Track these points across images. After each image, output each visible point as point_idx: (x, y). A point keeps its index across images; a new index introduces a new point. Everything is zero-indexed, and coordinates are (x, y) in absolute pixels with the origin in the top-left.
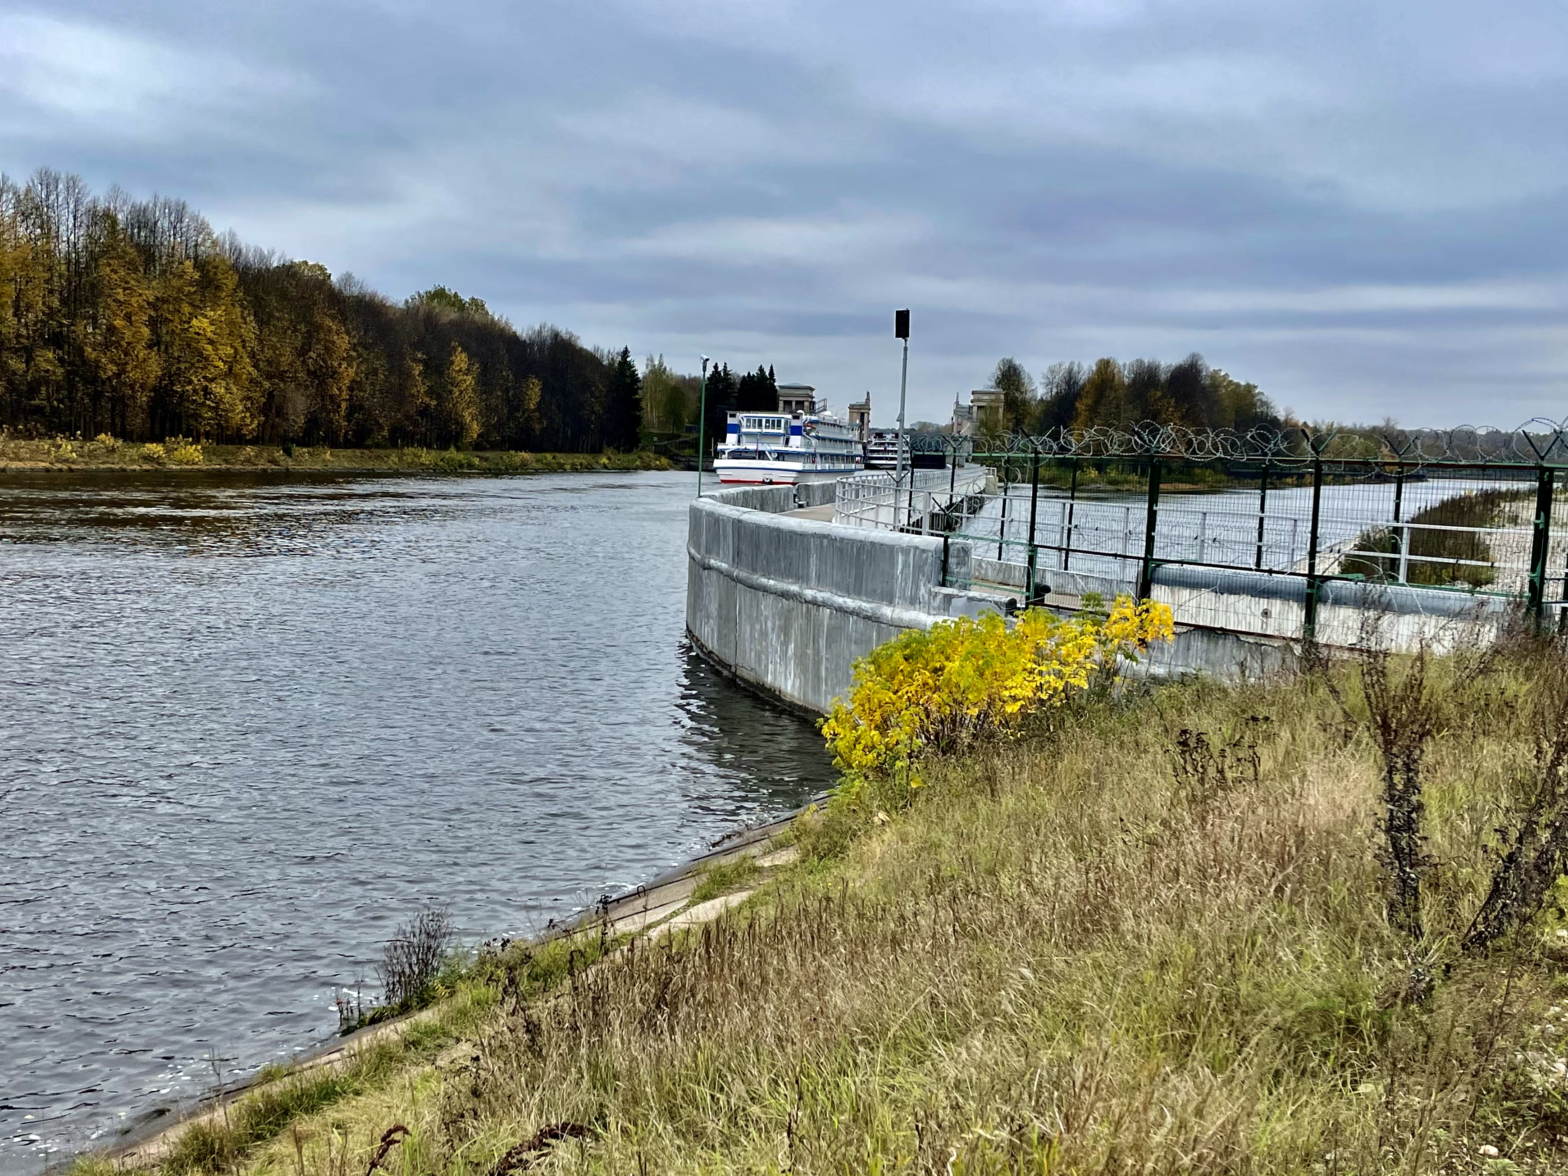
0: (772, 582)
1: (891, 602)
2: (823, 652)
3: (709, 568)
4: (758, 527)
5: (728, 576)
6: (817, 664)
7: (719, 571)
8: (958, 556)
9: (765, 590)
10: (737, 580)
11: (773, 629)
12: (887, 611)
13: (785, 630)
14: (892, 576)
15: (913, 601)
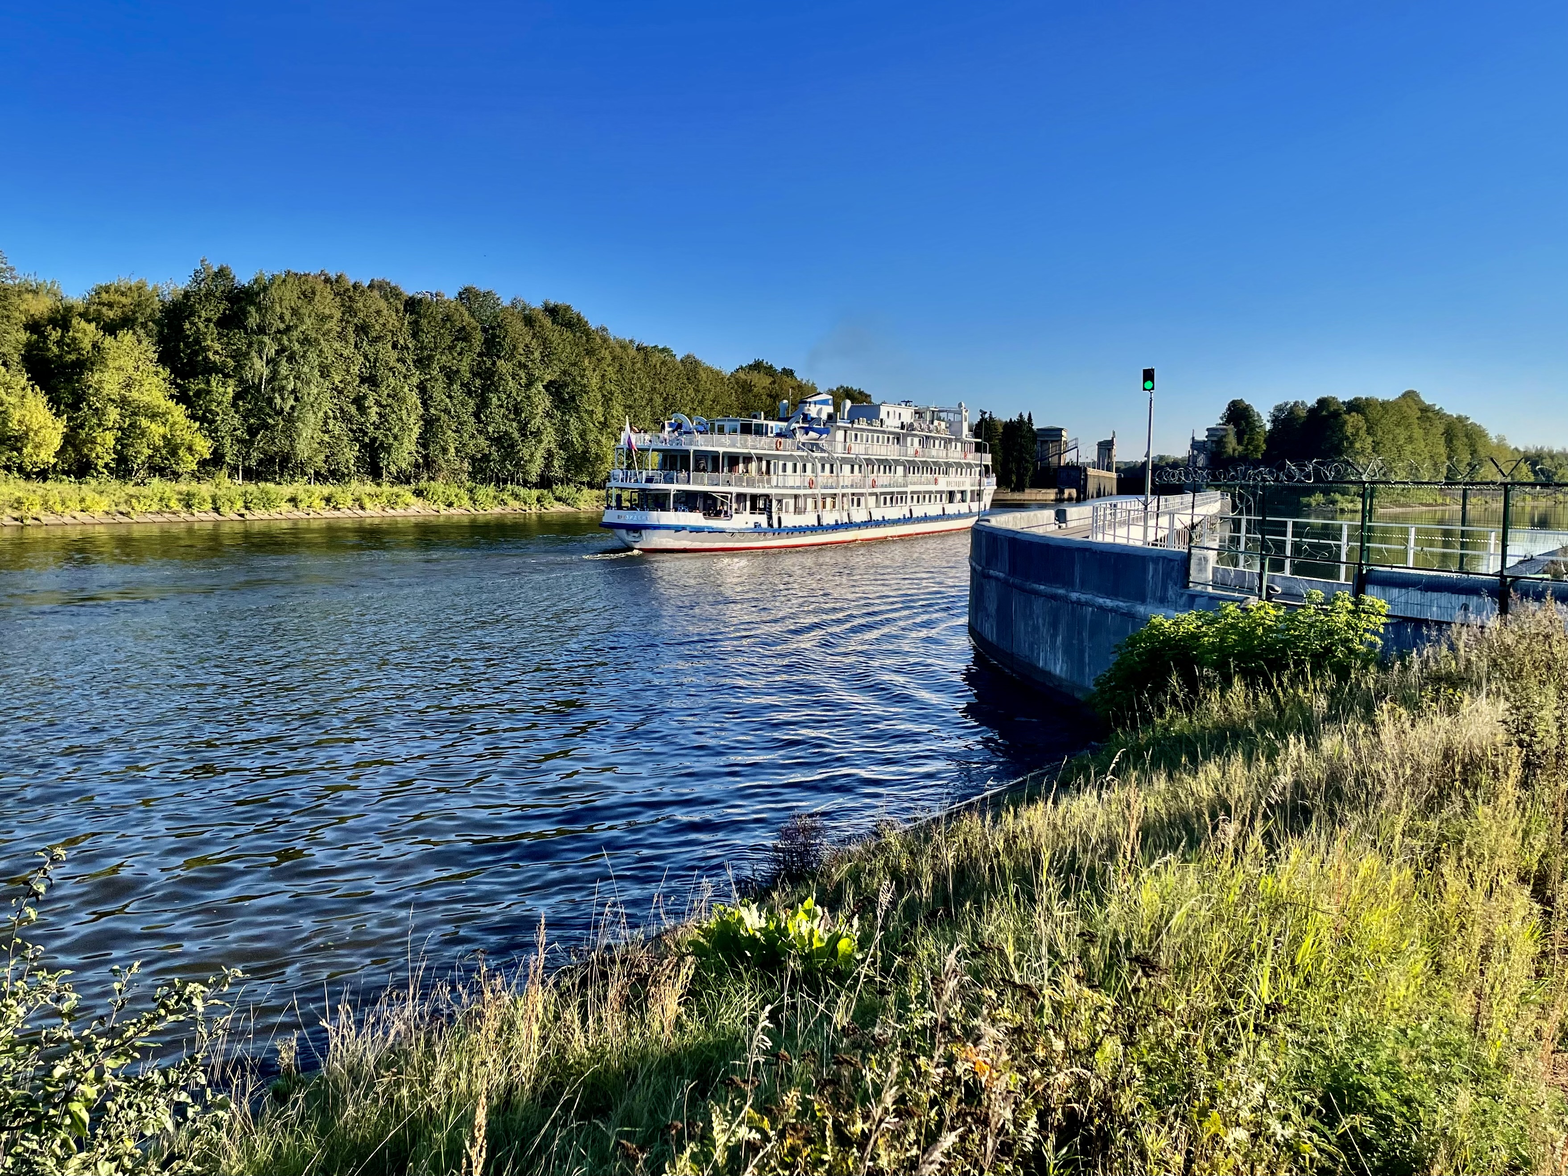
0: (1042, 587)
1: (1143, 601)
2: (1086, 643)
3: (989, 577)
4: (1031, 543)
5: (1005, 582)
6: (1082, 652)
7: (997, 579)
8: (1199, 564)
9: (1037, 593)
10: (1014, 586)
11: (1044, 625)
12: (1141, 609)
13: (1055, 625)
14: (1144, 580)
15: (1163, 601)
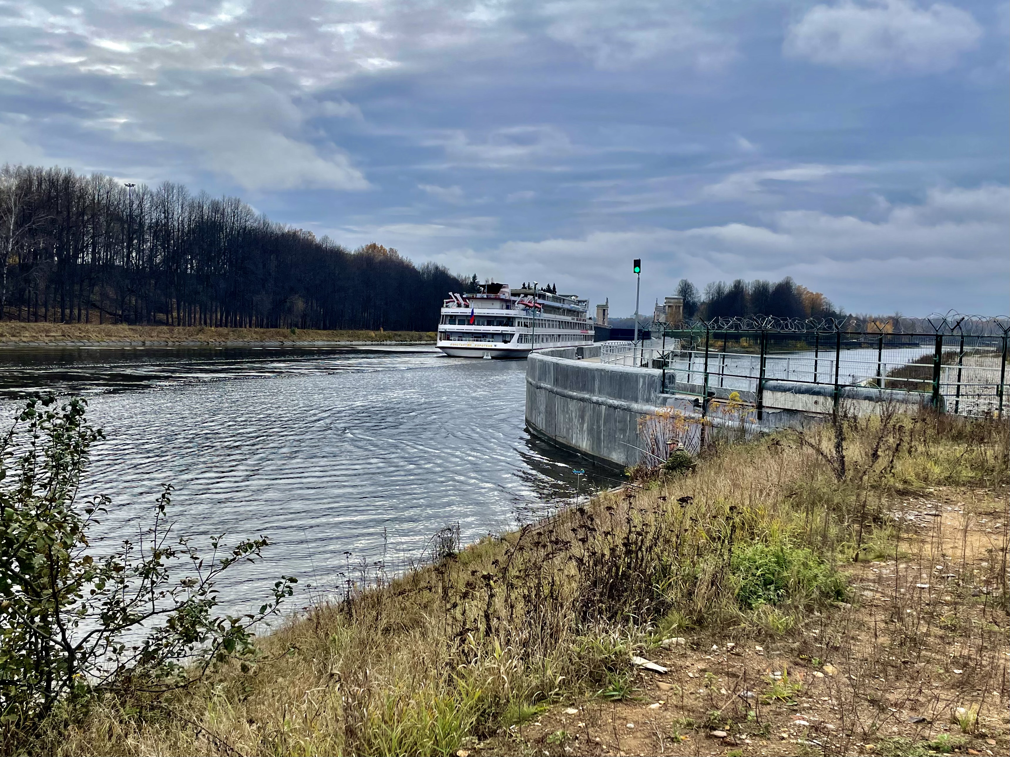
0: (575, 394)
1: (636, 401)
2: (602, 427)
3: (541, 388)
4: (567, 366)
5: (551, 391)
6: (599, 433)
7: (545, 389)
9: (572, 398)
10: (556, 393)
11: (576, 417)
12: (635, 406)
13: (582, 417)
14: (637, 388)
15: (648, 401)
